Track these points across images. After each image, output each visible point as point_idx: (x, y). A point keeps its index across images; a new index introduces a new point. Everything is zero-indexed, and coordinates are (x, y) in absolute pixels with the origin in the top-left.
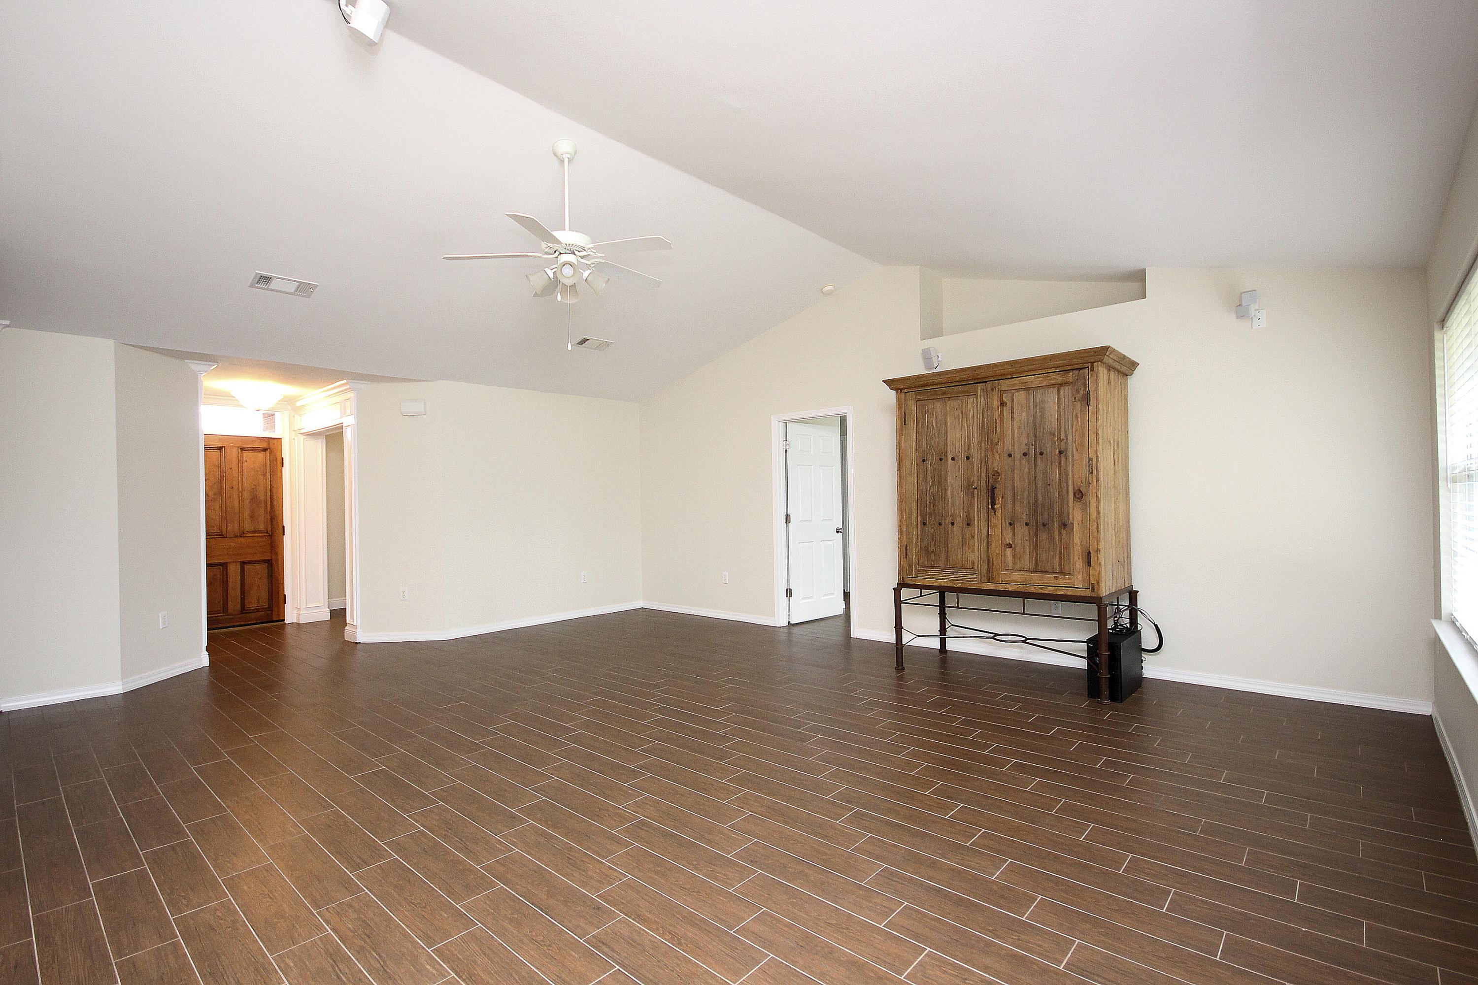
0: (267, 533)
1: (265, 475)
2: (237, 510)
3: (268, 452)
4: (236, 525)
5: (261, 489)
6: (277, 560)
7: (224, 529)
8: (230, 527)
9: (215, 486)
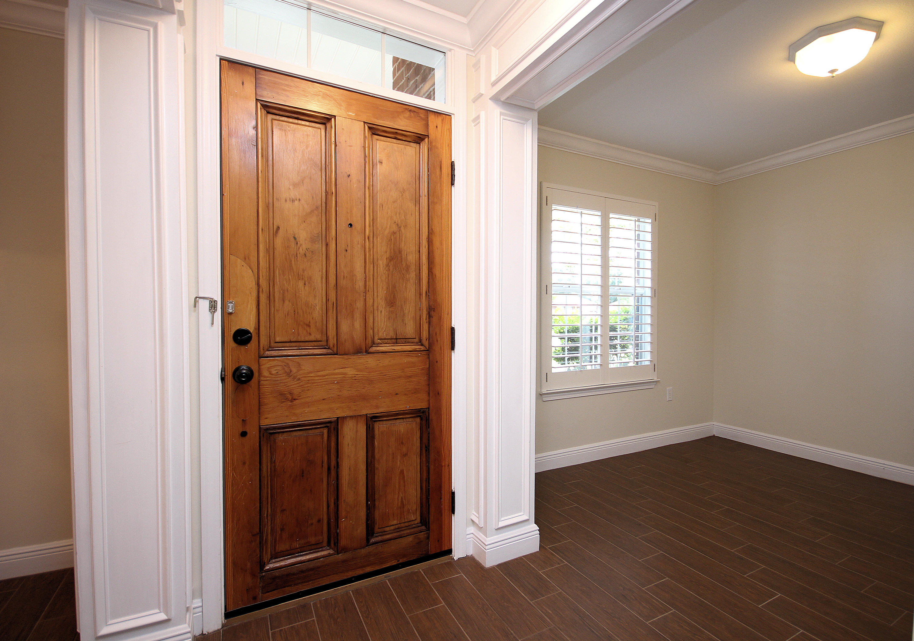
0: (420, 342)
1: (417, 201)
2: (360, 284)
3: (424, 146)
4: (358, 324)
5: (410, 235)
6: (439, 410)
7: (332, 333)
8: (345, 327)
9: (314, 219)
